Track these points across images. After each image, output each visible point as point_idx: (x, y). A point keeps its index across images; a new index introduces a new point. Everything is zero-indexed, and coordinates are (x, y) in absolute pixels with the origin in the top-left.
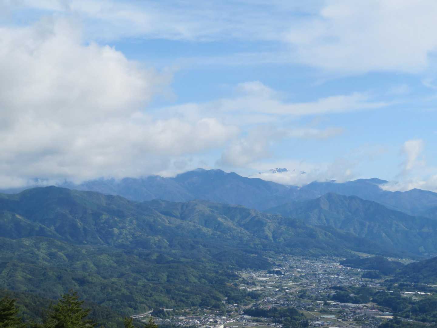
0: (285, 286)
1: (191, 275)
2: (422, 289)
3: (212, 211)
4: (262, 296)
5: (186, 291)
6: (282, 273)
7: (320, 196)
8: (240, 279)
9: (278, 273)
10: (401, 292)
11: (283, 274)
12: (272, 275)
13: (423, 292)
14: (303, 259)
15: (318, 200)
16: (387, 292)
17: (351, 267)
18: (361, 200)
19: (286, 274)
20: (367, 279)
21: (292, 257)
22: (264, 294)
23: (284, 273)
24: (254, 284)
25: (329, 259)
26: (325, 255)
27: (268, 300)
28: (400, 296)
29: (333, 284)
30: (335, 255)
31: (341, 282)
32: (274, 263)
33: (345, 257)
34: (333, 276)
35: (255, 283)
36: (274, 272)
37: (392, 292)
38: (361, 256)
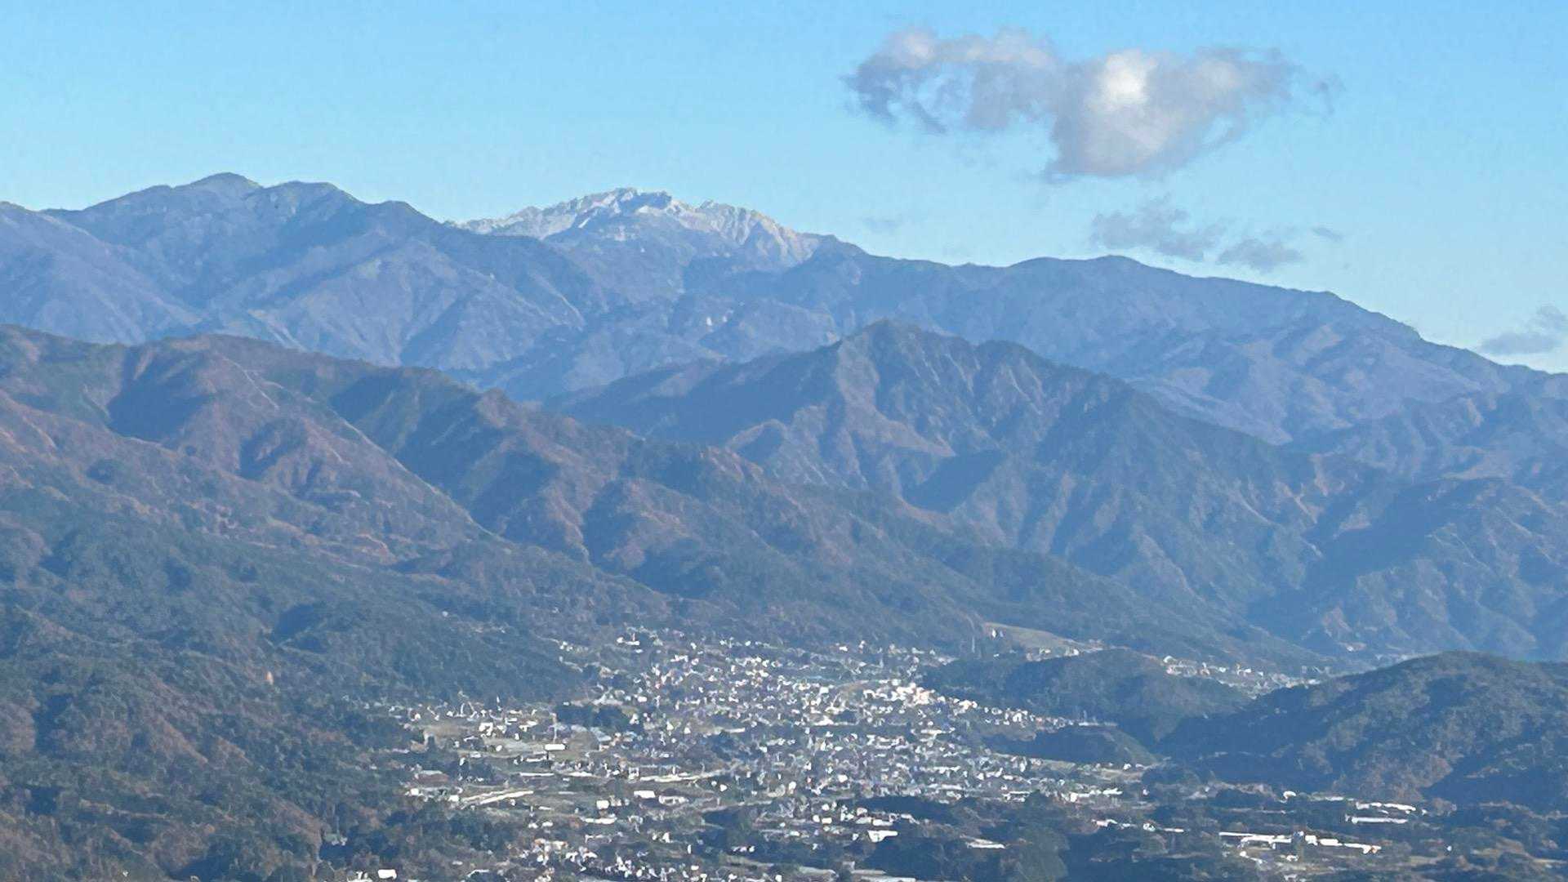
0: (645, 786)
1: (161, 718)
2: (1329, 821)
3: (282, 397)
4: (522, 834)
5: (133, 801)
6: (632, 722)
7: (833, 338)
8: (415, 746)
9: (608, 719)
10: (1222, 834)
11: (634, 728)
12: (577, 728)
13: (1330, 837)
14: (737, 652)
15: (827, 354)
16: (1152, 829)
17: (980, 700)
18: (1043, 364)
19: (649, 726)
20: (1056, 765)
21: (684, 639)
22: (534, 825)
23: (642, 719)
24: (485, 773)
25: (867, 656)
26: (850, 638)
27: (551, 854)
28: (1217, 849)
29: (888, 782)
30: (897, 636)
31: (921, 777)
32: (591, 671)
33: (946, 647)
34: (889, 743)
35: (489, 767)
36: (587, 716)
37: (1178, 830)
38: (1030, 646)
